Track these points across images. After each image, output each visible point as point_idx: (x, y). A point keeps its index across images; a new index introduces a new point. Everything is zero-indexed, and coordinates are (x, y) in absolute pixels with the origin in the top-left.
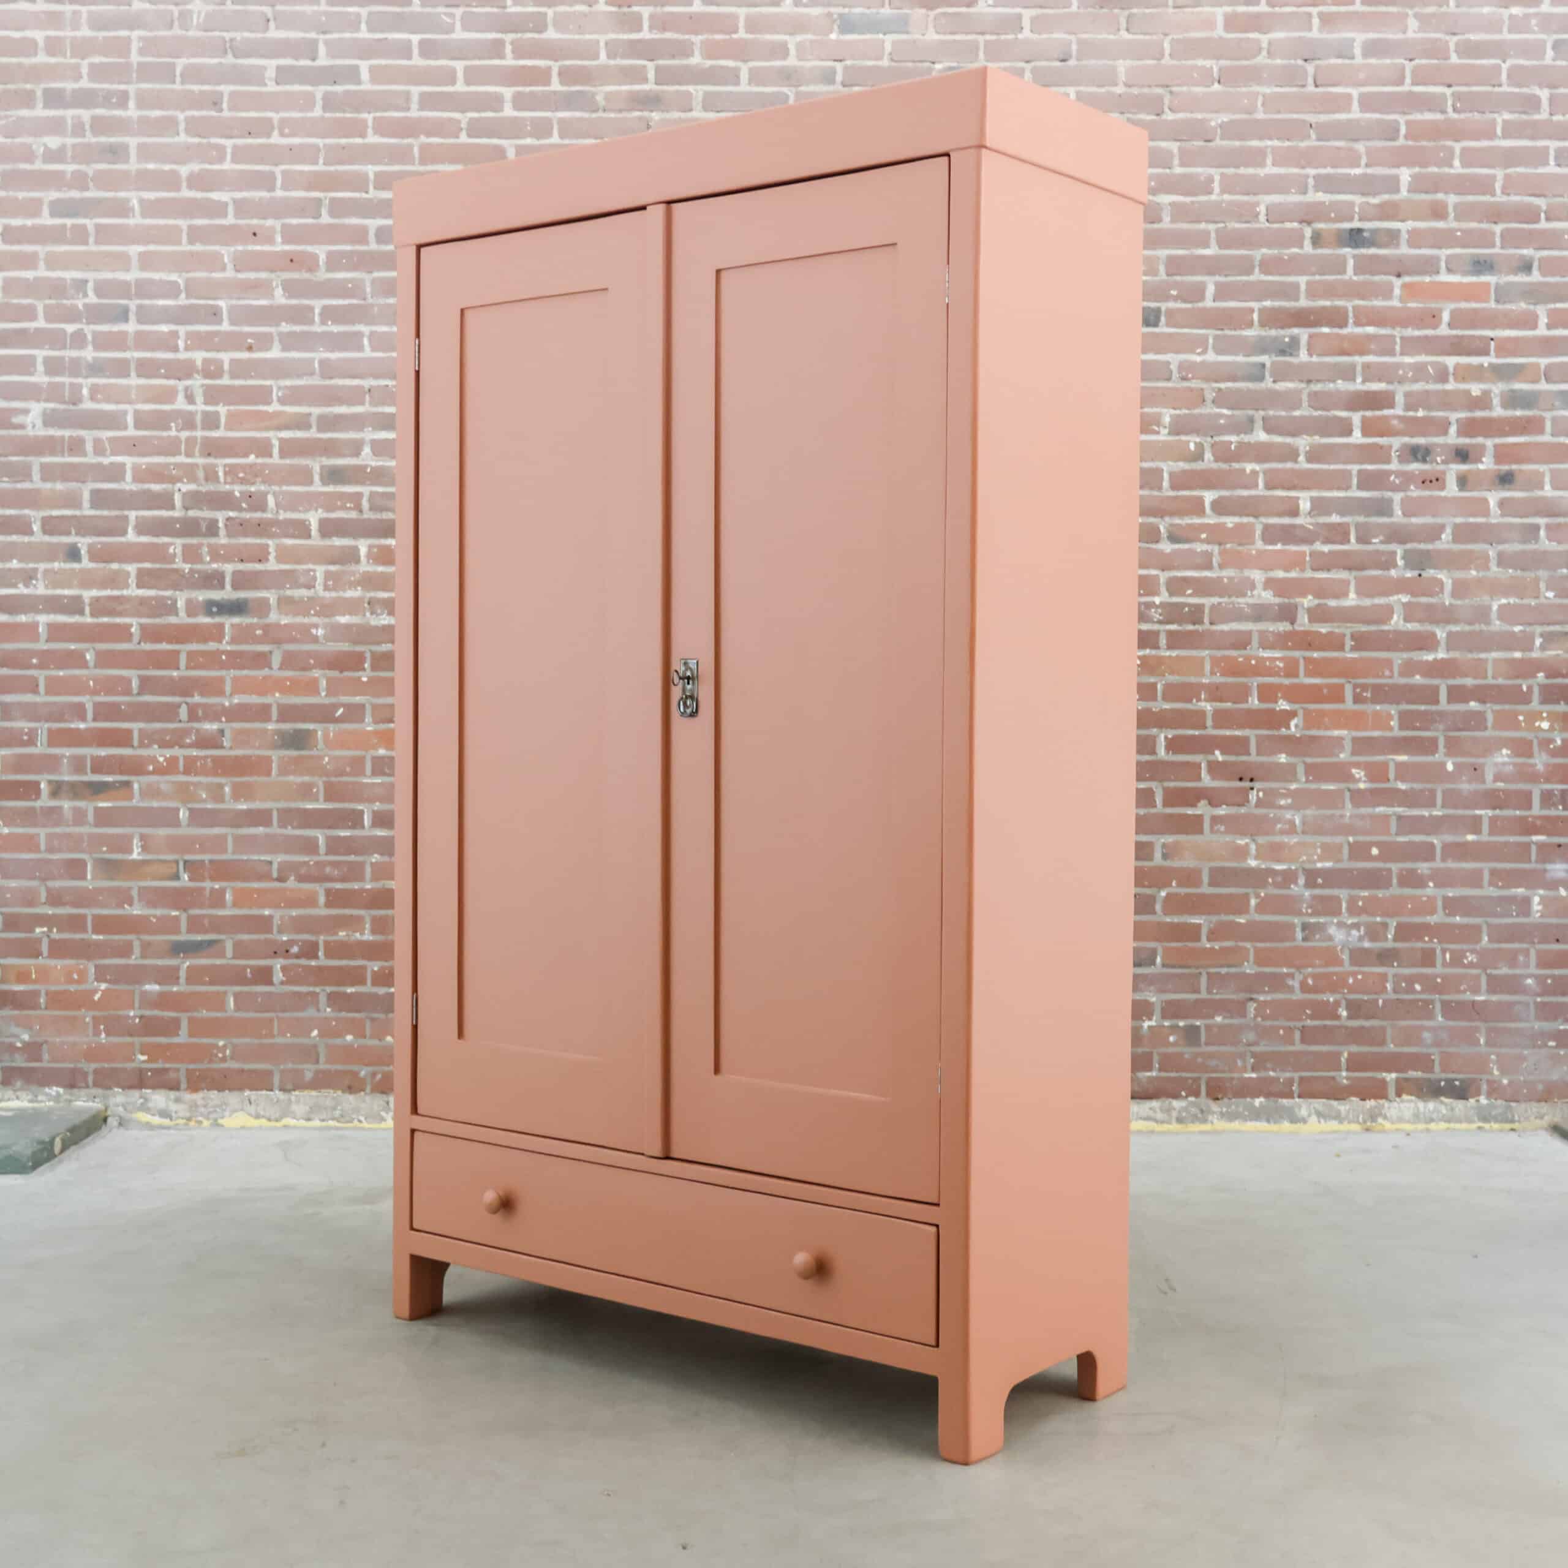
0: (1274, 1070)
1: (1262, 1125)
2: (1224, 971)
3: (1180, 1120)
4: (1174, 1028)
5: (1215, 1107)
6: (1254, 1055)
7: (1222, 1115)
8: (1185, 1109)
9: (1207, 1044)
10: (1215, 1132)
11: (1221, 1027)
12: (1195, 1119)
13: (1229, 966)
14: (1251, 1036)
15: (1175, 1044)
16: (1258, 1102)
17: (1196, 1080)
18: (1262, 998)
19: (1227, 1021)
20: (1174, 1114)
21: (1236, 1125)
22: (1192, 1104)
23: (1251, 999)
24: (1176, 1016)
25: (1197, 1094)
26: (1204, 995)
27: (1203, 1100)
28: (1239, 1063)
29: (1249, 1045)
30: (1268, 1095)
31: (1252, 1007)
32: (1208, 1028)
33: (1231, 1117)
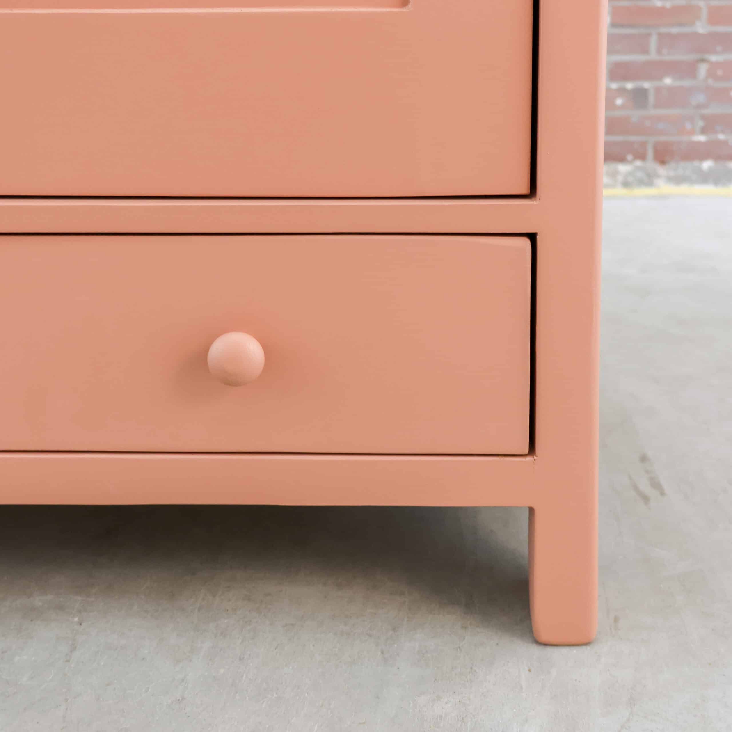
0: (723, 132)
1: (709, 189)
2: (675, 30)
3: (626, 184)
4: (622, 91)
5: (662, 170)
6: (704, 117)
7: (670, 180)
8: (630, 173)
9: (656, 106)
10: (663, 197)
11: (670, 89)
12: (641, 183)
13: (681, 25)
14: (701, 98)
15: (622, 107)
16: (707, 165)
17: (644, 144)
18: (714, 58)
19: (678, 83)
20: (620, 178)
21: (684, 189)
22: (638, 168)
23: (703, 60)
24: (626, 78)
25: (642, 157)
26: (653, 56)
27: (651, 164)
28: (688, 126)
29: (699, 107)
30: (718, 158)
31: (703, 69)
32: (658, 90)
33: (678, 180)
